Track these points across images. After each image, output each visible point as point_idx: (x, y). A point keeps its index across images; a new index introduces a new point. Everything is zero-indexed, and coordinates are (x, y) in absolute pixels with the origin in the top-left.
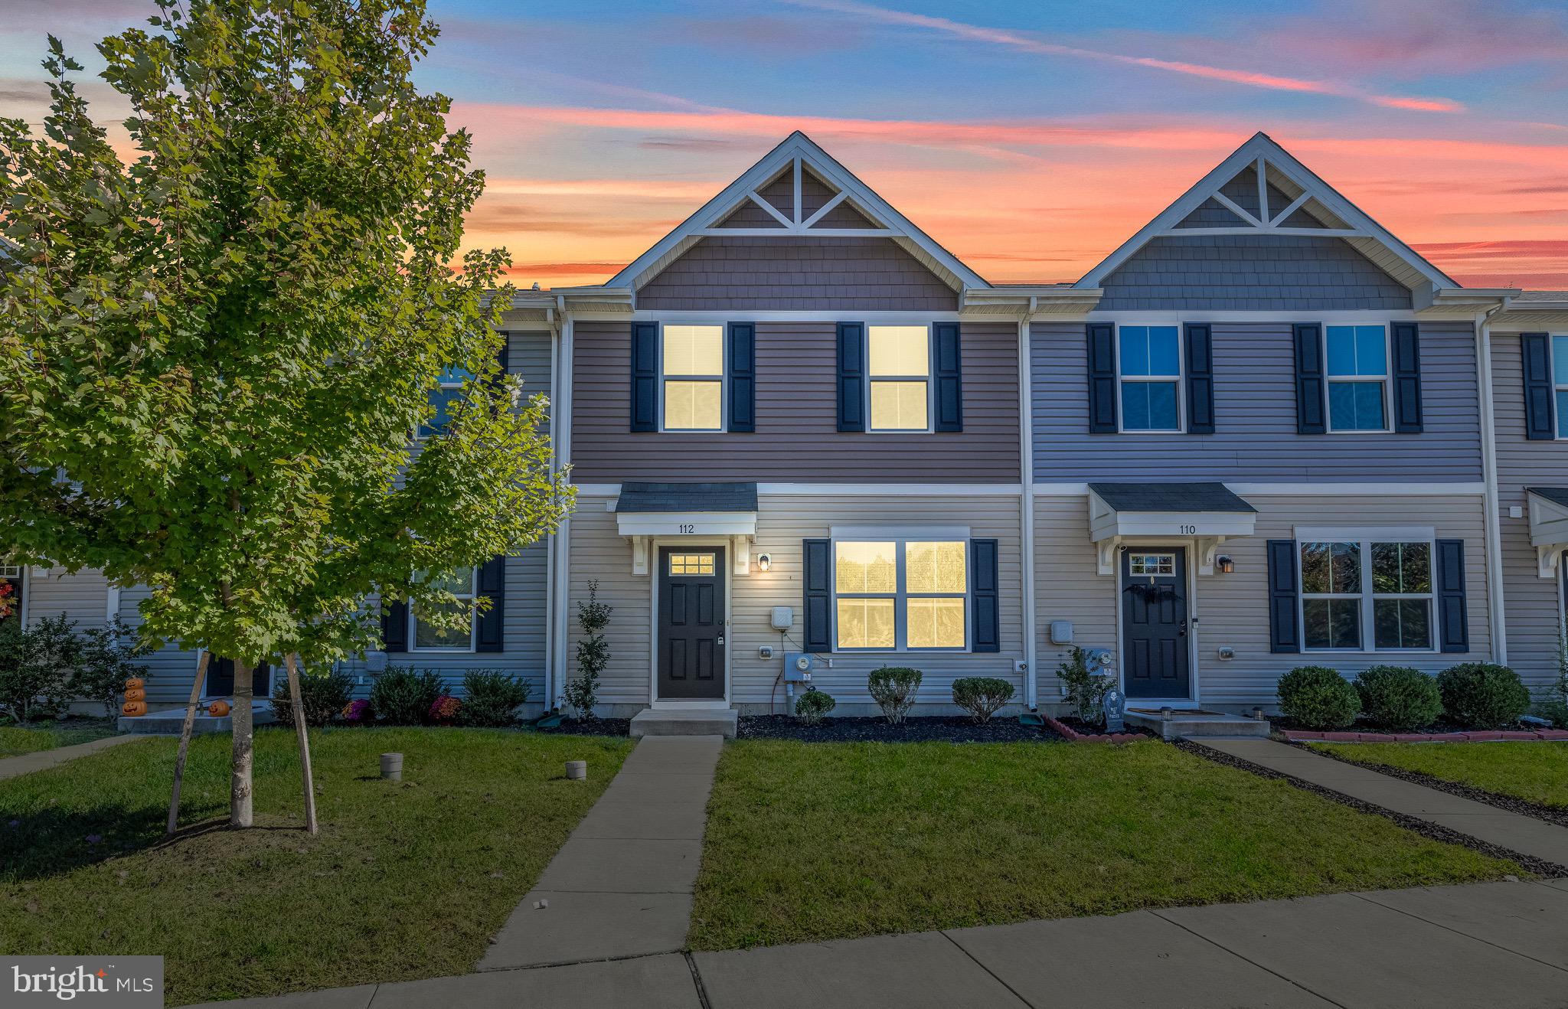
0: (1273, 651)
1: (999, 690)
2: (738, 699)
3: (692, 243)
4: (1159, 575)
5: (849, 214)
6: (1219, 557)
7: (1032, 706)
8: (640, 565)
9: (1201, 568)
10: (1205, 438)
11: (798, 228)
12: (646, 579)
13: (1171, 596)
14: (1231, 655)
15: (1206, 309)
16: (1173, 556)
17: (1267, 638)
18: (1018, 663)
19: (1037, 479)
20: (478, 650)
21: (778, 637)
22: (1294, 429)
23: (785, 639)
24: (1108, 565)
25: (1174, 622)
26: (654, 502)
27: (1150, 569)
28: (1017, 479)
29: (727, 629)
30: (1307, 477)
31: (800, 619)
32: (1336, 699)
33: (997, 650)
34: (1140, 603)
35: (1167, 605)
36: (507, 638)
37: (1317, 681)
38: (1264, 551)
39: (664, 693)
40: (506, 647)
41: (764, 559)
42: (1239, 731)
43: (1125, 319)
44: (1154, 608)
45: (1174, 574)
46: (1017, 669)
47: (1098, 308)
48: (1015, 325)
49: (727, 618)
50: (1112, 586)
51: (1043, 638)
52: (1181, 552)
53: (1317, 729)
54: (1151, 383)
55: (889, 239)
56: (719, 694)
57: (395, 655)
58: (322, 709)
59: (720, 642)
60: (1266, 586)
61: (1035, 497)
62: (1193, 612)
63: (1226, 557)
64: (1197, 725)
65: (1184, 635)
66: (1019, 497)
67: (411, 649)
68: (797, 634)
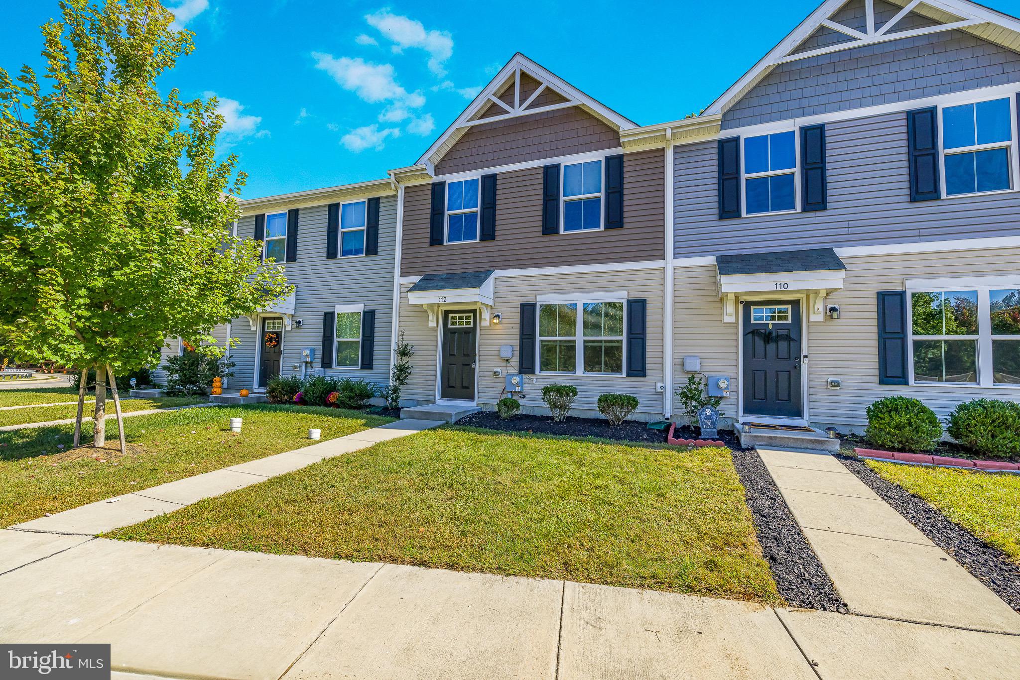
0: (881, 382)
1: (631, 402)
2: (482, 401)
3: (463, 133)
4: (776, 322)
5: (551, 96)
6: (828, 307)
7: (668, 415)
8: (432, 321)
9: (814, 314)
10: (819, 214)
11: (518, 111)
12: (435, 329)
13: (788, 338)
14: (838, 385)
15: (821, 113)
16: (789, 307)
17: (877, 372)
18: (659, 385)
19: (676, 256)
20: (362, 368)
21: (504, 364)
22: (907, 198)
23: (509, 365)
24: (731, 314)
25: (789, 358)
26: (431, 285)
27: (761, 316)
28: (662, 257)
29: (477, 358)
30: (921, 237)
31: (517, 353)
32: (910, 424)
33: (644, 375)
34: (759, 342)
35: (783, 345)
36: (375, 362)
37: (896, 410)
38: (875, 301)
39: (444, 395)
40: (374, 367)
41: (498, 316)
42: (809, 446)
43: (746, 132)
44: (771, 347)
45: (790, 321)
46: (659, 389)
47: (723, 127)
48: (663, 150)
49: (477, 352)
50: (734, 331)
51: (678, 368)
52: (796, 304)
53: (893, 449)
54: (772, 177)
55: (577, 107)
56: (471, 397)
57: (327, 370)
58: (284, 396)
59: (473, 366)
60: (875, 330)
61: (675, 268)
62: (804, 351)
63: (837, 307)
64: (771, 438)
65: (798, 368)
66: (663, 269)
67: (334, 367)
68: (515, 362)
